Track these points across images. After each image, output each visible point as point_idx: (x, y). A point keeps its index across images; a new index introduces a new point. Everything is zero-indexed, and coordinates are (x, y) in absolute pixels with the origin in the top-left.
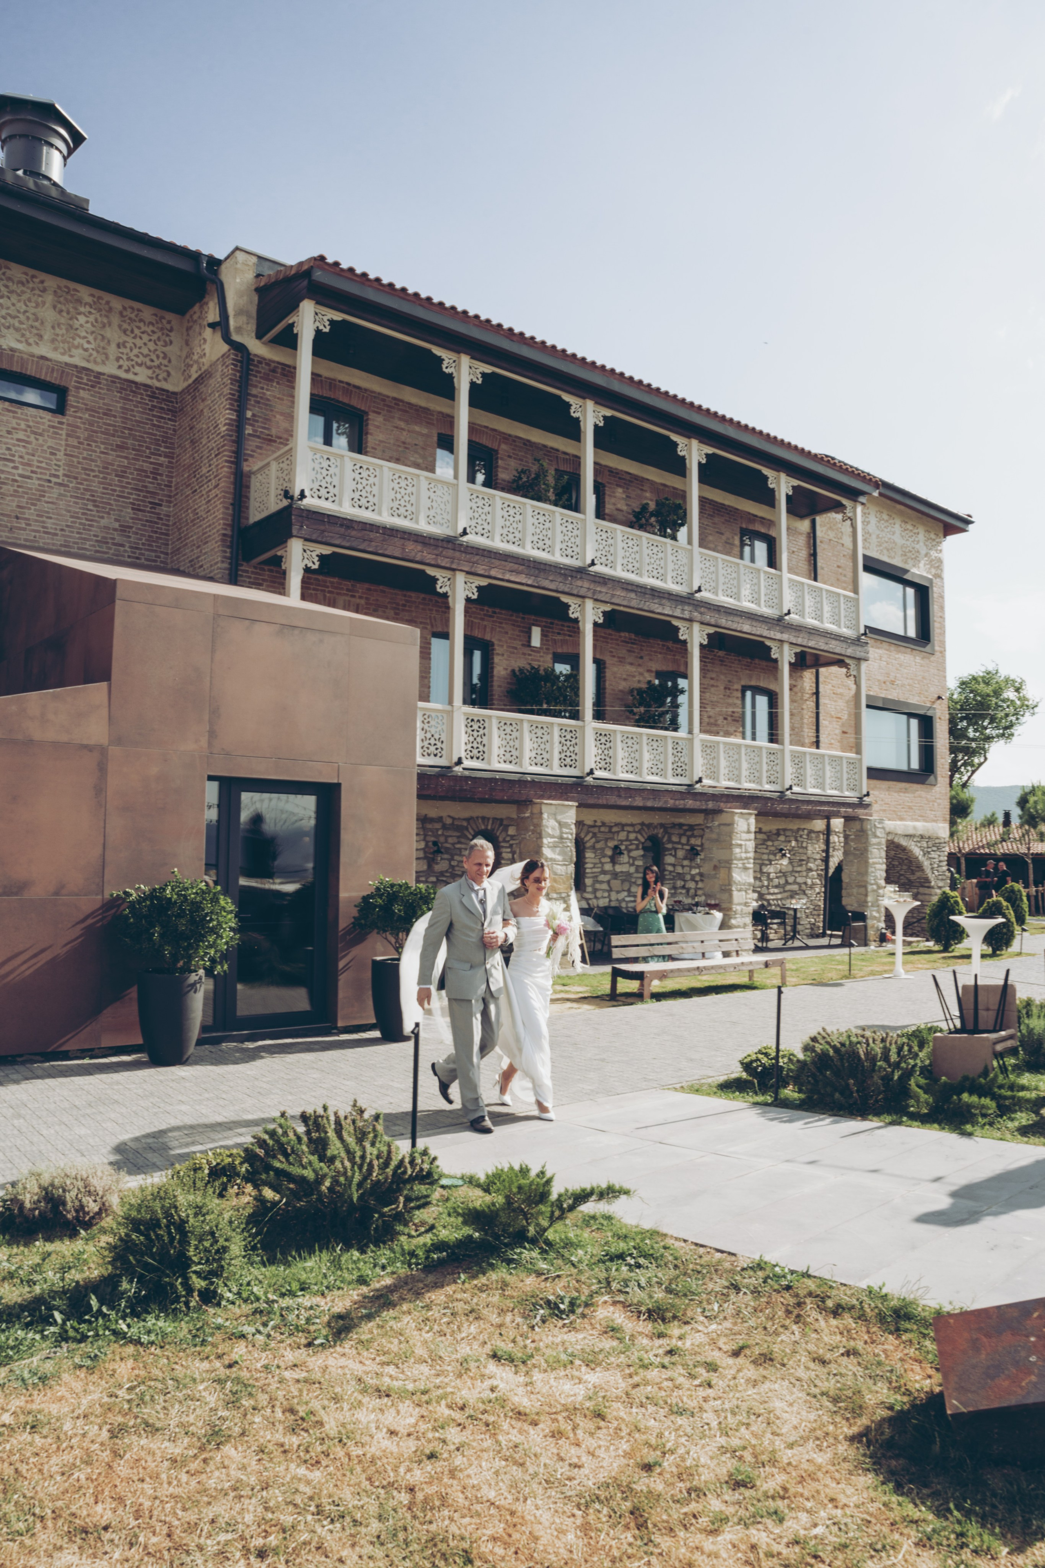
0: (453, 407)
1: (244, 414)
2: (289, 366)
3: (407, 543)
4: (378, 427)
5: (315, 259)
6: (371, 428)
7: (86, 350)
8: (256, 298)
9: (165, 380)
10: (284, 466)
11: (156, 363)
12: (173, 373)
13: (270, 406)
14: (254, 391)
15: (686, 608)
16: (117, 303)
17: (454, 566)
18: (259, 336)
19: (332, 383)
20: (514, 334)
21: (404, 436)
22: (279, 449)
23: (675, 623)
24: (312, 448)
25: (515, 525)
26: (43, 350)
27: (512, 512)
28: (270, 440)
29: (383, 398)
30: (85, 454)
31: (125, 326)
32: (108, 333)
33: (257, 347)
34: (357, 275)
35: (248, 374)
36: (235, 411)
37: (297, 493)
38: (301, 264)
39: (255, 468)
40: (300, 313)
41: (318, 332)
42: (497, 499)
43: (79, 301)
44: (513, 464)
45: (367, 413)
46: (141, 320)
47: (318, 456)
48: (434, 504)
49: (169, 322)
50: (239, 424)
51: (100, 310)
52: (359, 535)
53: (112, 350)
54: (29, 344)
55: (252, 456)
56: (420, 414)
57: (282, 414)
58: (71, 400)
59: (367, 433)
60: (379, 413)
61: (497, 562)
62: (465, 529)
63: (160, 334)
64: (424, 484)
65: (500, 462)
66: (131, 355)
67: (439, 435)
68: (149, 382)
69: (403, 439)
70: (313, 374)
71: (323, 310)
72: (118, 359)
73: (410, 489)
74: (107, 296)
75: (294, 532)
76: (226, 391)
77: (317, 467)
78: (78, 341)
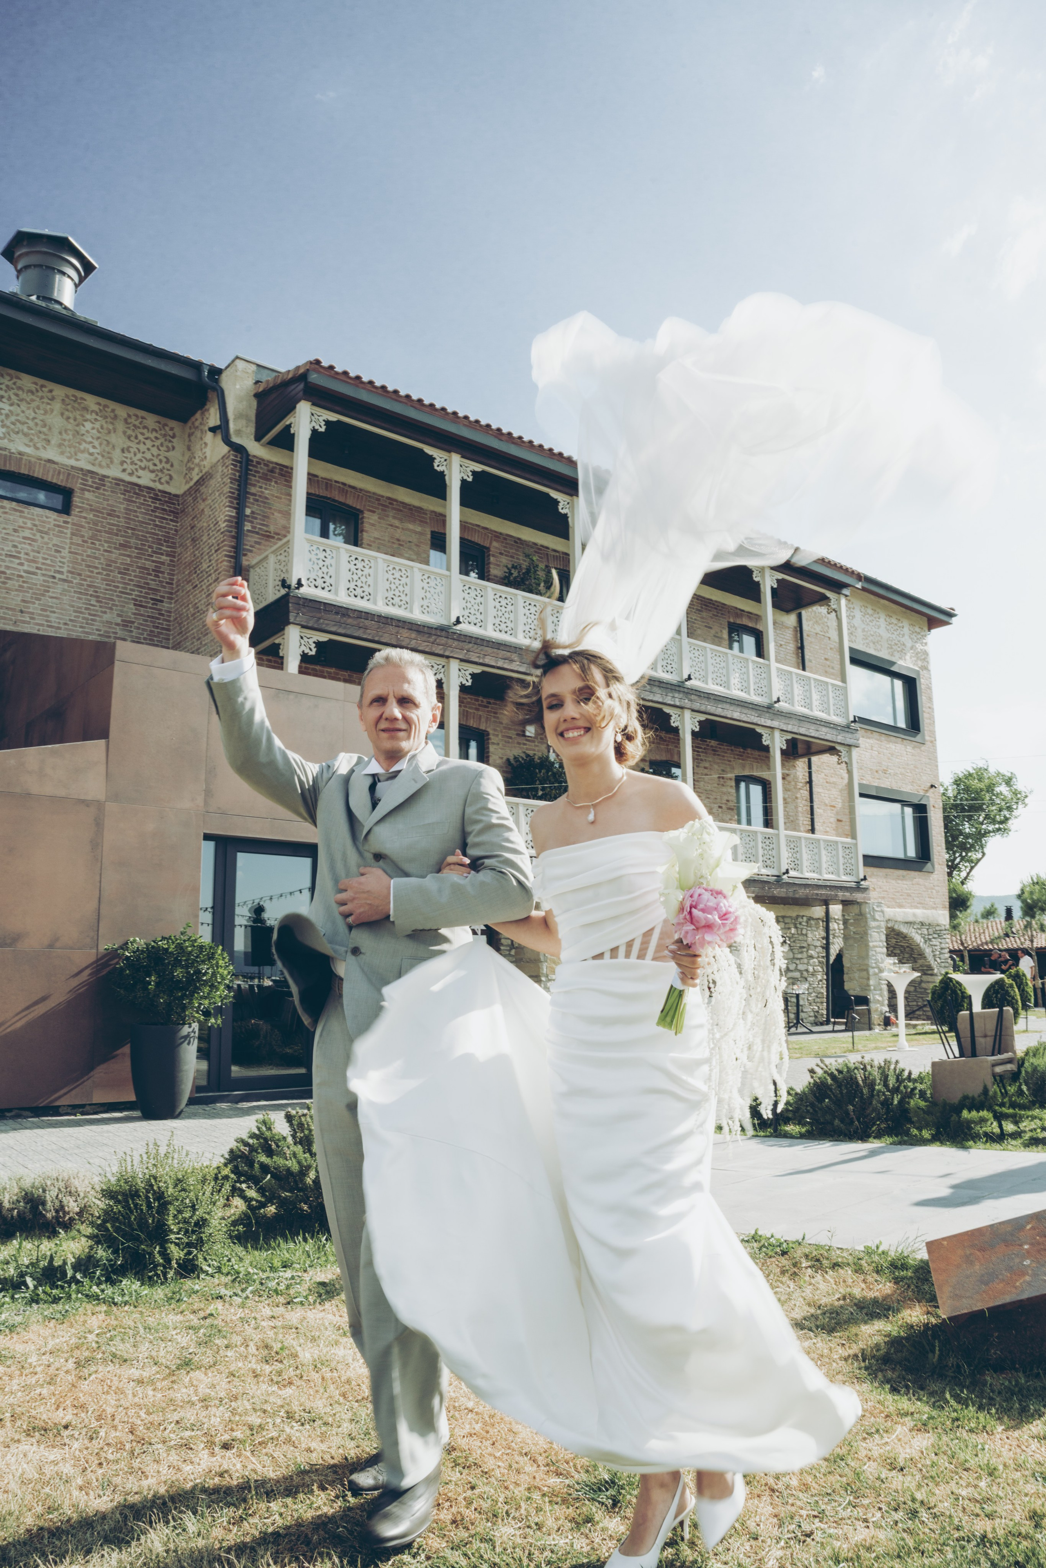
0: (445, 506)
1: (244, 511)
2: (286, 467)
3: (401, 630)
4: (373, 525)
5: (311, 363)
6: (366, 526)
7: (91, 454)
8: (254, 403)
9: (168, 483)
10: (282, 558)
11: (159, 467)
12: (175, 476)
13: (268, 503)
14: (253, 490)
15: (676, 695)
16: (122, 411)
17: (447, 653)
18: (258, 438)
19: (328, 483)
20: (503, 434)
21: (398, 534)
22: (275, 544)
23: (667, 710)
24: (308, 540)
25: (506, 615)
26: (51, 454)
27: (504, 602)
28: (268, 536)
29: (378, 498)
30: (89, 552)
31: (129, 432)
32: (113, 438)
33: (256, 449)
34: (351, 378)
35: (247, 474)
36: (235, 508)
37: (294, 583)
38: (298, 368)
39: (254, 562)
40: (297, 415)
41: (314, 431)
42: (489, 590)
43: (86, 409)
44: (504, 560)
45: (362, 512)
46: (145, 427)
47: (314, 548)
48: (428, 594)
49: (172, 429)
50: (239, 520)
51: (106, 417)
52: (355, 623)
53: (117, 455)
54: (37, 449)
55: (251, 551)
56: (413, 513)
57: (280, 512)
58: (76, 500)
59: (362, 531)
60: (374, 512)
61: (489, 650)
62: (458, 618)
63: (162, 440)
64: (418, 575)
65: (492, 559)
66: (135, 459)
67: (433, 533)
68: (151, 485)
69: (397, 536)
70: (309, 474)
71: (318, 411)
72: (122, 463)
73: (404, 580)
74: (112, 405)
75: (292, 620)
76: (226, 489)
77: (314, 558)
78: (84, 446)
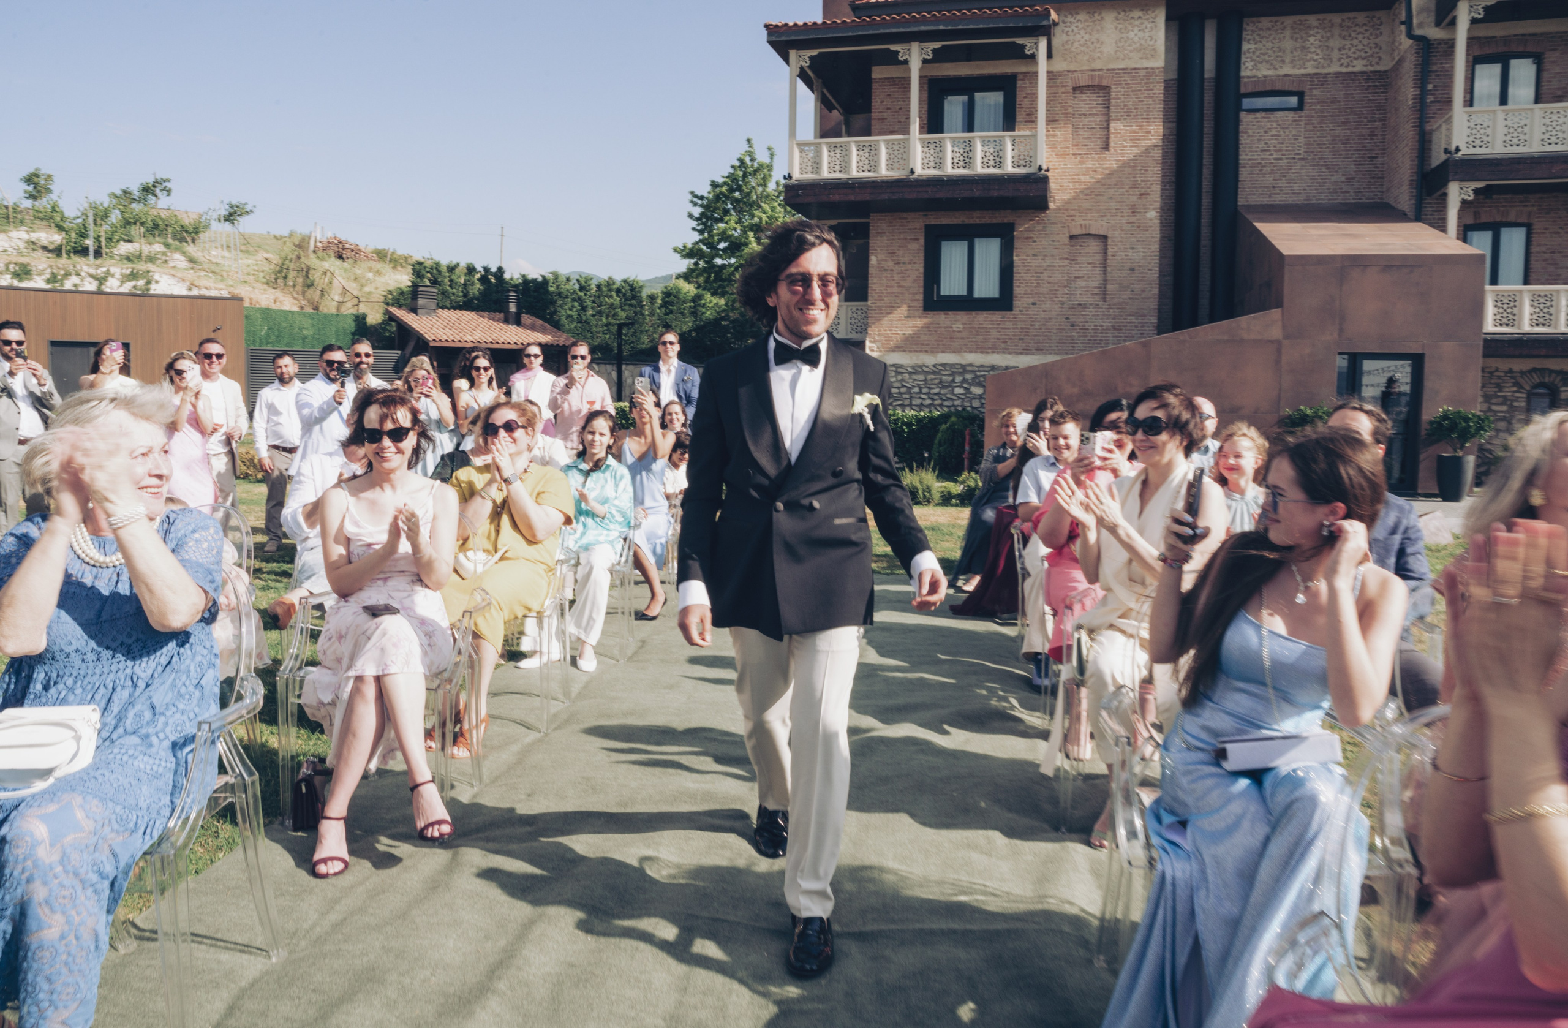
1: (1425, 88)
7: (1315, 61)
9: (1378, 64)
10: (1448, 126)
11: (1370, 53)
12: (1383, 56)
14: (1435, 68)
16: (1336, 18)
18: (1438, 24)
24: (1466, 112)
26: (1287, 70)
30: (1319, 134)
31: (1344, 33)
32: (1331, 43)
33: (1438, 32)
35: (1427, 56)
36: (1419, 87)
37: (1453, 148)
39: (1435, 127)
41: (1474, 19)
43: (1309, 27)
46: (1357, 25)
49: (1379, 18)
50: (1422, 97)
51: (1324, 28)
53: (1335, 54)
54: (1276, 69)
55: (1431, 120)
58: (1307, 99)
63: (1371, 30)
66: (1350, 53)
68: (1364, 69)
72: (1340, 59)
73: (1562, 121)
74: (1329, 16)
75: (1453, 176)
76: (1412, 74)
77: (1472, 125)
78: (1310, 55)
